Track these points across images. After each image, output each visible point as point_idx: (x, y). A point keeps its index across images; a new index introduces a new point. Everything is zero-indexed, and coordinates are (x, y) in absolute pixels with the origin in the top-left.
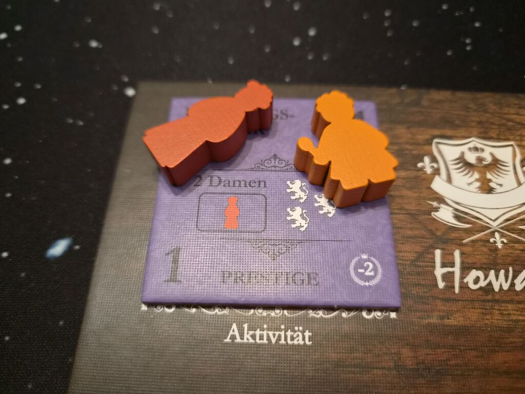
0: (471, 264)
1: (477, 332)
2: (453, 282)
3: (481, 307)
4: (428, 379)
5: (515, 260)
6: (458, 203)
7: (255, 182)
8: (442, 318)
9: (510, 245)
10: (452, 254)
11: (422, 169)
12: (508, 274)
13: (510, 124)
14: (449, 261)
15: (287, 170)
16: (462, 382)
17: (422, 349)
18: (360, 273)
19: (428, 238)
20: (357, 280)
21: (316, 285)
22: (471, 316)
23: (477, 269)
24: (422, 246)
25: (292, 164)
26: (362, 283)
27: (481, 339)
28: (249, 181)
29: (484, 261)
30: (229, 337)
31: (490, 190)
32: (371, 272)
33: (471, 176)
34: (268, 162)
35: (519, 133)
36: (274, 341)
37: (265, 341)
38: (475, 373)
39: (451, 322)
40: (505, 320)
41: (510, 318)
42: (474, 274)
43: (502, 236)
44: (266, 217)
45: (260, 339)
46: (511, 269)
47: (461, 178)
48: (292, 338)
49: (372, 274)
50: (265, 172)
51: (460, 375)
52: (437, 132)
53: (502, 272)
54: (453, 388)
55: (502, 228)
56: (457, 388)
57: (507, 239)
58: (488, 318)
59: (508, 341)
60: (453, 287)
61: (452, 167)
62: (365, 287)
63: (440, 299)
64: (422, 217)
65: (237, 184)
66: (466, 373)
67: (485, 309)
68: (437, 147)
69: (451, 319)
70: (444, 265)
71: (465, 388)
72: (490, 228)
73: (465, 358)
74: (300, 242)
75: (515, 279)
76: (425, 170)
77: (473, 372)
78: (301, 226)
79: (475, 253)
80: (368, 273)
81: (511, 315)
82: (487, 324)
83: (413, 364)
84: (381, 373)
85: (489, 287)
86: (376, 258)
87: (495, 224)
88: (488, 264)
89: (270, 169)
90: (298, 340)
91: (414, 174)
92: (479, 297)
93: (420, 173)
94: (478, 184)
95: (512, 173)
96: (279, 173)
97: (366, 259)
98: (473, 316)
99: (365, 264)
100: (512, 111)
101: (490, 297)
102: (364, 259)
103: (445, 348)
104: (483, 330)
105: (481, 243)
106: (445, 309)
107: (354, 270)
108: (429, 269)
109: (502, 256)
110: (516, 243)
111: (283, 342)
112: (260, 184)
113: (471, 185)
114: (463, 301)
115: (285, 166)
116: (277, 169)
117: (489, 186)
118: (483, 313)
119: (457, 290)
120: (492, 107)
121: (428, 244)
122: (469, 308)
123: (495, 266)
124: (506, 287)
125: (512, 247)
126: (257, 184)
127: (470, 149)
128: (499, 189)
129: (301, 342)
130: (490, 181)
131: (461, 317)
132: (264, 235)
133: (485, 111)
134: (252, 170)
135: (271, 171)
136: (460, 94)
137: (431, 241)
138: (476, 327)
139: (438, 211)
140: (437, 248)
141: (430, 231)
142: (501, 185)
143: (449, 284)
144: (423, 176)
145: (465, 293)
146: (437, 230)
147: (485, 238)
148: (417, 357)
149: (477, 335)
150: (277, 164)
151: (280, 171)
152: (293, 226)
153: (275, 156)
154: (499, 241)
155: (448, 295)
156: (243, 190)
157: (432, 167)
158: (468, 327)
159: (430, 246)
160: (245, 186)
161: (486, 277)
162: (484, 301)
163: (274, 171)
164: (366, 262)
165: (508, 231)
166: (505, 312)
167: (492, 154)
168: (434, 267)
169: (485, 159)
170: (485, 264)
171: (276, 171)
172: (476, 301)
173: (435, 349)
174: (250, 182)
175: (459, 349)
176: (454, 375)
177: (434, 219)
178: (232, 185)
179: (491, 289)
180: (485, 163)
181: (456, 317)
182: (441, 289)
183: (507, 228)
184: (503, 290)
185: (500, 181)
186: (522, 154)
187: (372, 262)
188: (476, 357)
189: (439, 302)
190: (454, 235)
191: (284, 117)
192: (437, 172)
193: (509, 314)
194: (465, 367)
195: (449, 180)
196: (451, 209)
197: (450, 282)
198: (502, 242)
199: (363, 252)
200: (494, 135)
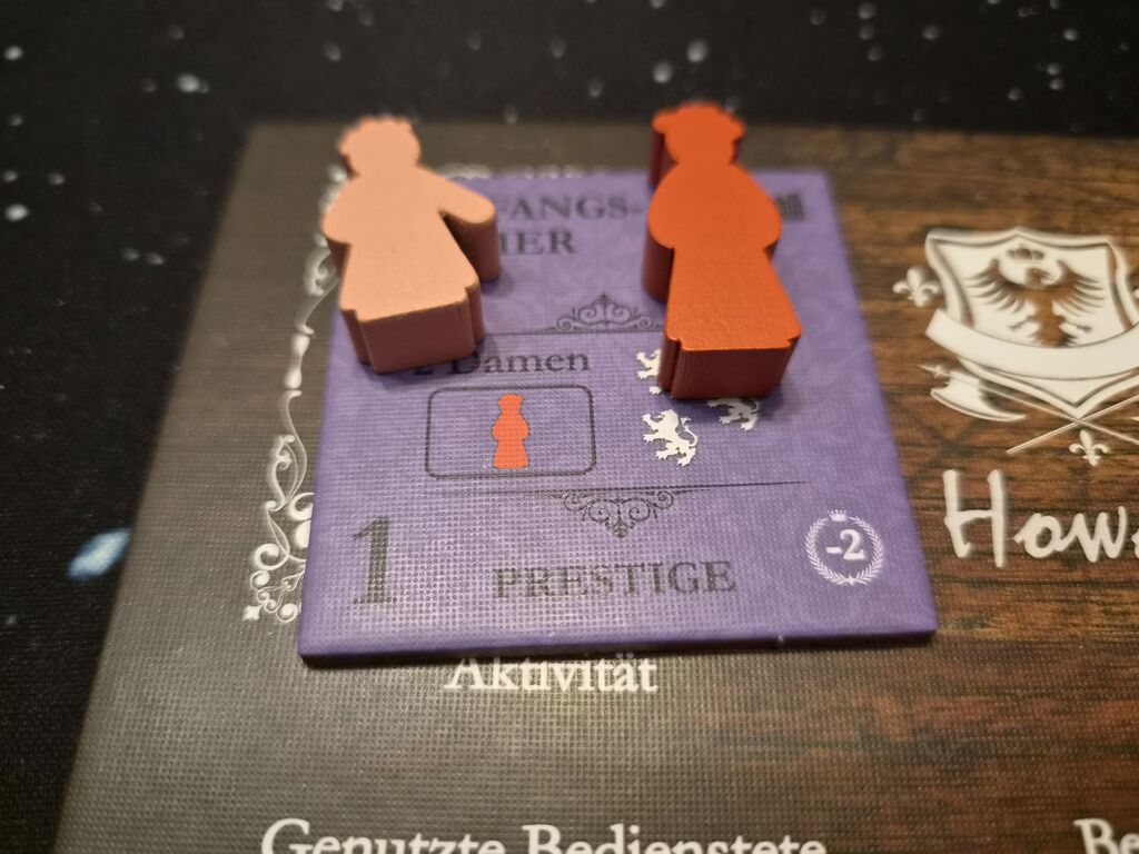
0: (1028, 500)
1: (1052, 656)
2: (990, 541)
3: (1058, 597)
4: (943, 767)
5: (1131, 493)
6: (990, 369)
7: (561, 359)
8: (968, 624)
9: (1119, 457)
10: (984, 480)
11: (904, 296)
12: (1118, 521)
13: (1099, 200)
14: (979, 496)
15: (635, 329)
16: (1023, 773)
17: (924, 698)
18: (831, 555)
19: (925, 446)
20: (826, 572)
21: (729, 590)
22: (1036, 617)
23: (1045, 512)
24: (913, 464)
25: (644, 315)
26: (839, 579)
27: (1064, 671)
28: (546, 358)
29: (1060, 494)
30: (456, 678)
31: (1064, 340)
32: (857, 551)
33: (1018, 310)
34: (588, 314)
35: (1119, 218)
36: (565, 685)
37: (544, 686)
38: (1055, 750)
39: (990, 634)
40: (1115, 626)
41: (1129, 622)
42: (1037, 523)
43: (1098, 437)
44: (594, 437)
45: (532, 683)
46: (1122, 511)
47: (995, 315)
48: (611, 679)
49: (861, 556)
50: (583, 335)
51: (1018, 756)
52: (933, 218)
53: (1103, 519)
54: (1003, 788)
55: (1096, 421)
56: (1013, 787)
57: (1110, 445)
58: (1075, 621)
59: (1125, 673)
60: (991, 554)
61: (974, 292)
62: (847, 587)
63: (961, 581)
64: (911, 400)
65: (518, 365)
66: (1032, 751)
67: (1068, 601)
68: (937, 251)
69: (989, 626)
70: (966, 505)
71: (1032, 787)
72: (1068, 422)
73: (1028, 715)
74: (682, 490)
75: (1134, 532)
76: (911, 298)
77: (1049, 749)
78: (680, 455)
79: (1035, 477)
80: (850, 556)
81: (1129, 614)
82: (1075, 636)
83: (904, 732)
84: (827, 755)
85: (1074, 552)
86: (866, 520)
87: (1078, 414)
88: (1068, 501)
89: (594, 327)
90: (625, 683)
91: (887, 306)
92: (1051, 573)
93: (901, 305)
94: (1034, 327)
95: (1109, 303)
96: (617, 336)
97: (843, 523)
98: (1042, 617)
99: (843, 535)
100: (1101, 173)
101: (1077, 575)
102: (837, 523)
103: (979, 693)
104: (1068, 650)
105: (1049, 455)
106: (974, 603)
107: (818, 550)
108: (932, 513)
109: (1101, 482)
110: (1129, 453)
111: (586, 686)
112: (572, 363)
113: (1018, 330)
114: (1015, 583)
115: (629, 320)
116: (611, 326)
117: (1061, 331)
118: (1064, 612)
119: (1000, 561)
120: (1055, 166)
121: (927, 459)
122: (1032, 602)
123: (1086, 504)
124: (1114, 551)
125: (1121, 463)
126: (566, 364)
127: (1012, 253)
128: (1082, 337)
129: (632, 687)
130: (1061, 319)
131: (1012, 621)
132: (593, 480)
133: (1042, 174)
134: (552, 331)
135: (598, 332)
136: (982, 140)
137: (933, 453)
138: (1049, 643)
139: (946, 385)
140: (949, 468)
141: (930, 429)
142: (1087, 329)
143: (981, 547)
144: (908, 311)
145: (1017, 565)
146: (946, 426)
147: (1057, 444)
148: (912, 716)
149: (1053, 662)
150: (609, 316)
151: (620, 331)
152: (661, 455)
153: (604, 300)
154: (1090, 450)
155: (979, 572)
156: (533, 378)
157: (928, 291)
158: (1030, 643)
159: (930, 463)
160: (537, 370)
161: (1066, 530)
162: (1063, 583)
163: (603, 332)
164: (844, 529)
165: (1110, 426)
166: (1114, 609)
167: (1062, 264)
168: (943, 509)
169: (1046, 273)
170: (1062, 500)
171: (608, 331)
172: (1045, 583)
173: (953, 695)
174: (549, 359)
175: (1011, 695)
176: (1004, 757)
177: (938, 406)
178: (507, 369)
179: (1078, 555)
180: (1047, 282)
181: (1001, 622)
182: (962, 560)
183: (1106, 421)
184: (1107, 557)
185: (1084, 319)
186: (1130, 262)
187: (857, 528)
188: (1053, 713)
189: (958, 588)
190: (984, 438)
191: (618, 213)
192: (939, 301)
193: (1124, 613)
194: (1029, 738)
195: (968, 318)
196: (976, 381)
197: (982, 542)
198: (1099, 452)
199: (834, 507)
200: (1065, 225)
